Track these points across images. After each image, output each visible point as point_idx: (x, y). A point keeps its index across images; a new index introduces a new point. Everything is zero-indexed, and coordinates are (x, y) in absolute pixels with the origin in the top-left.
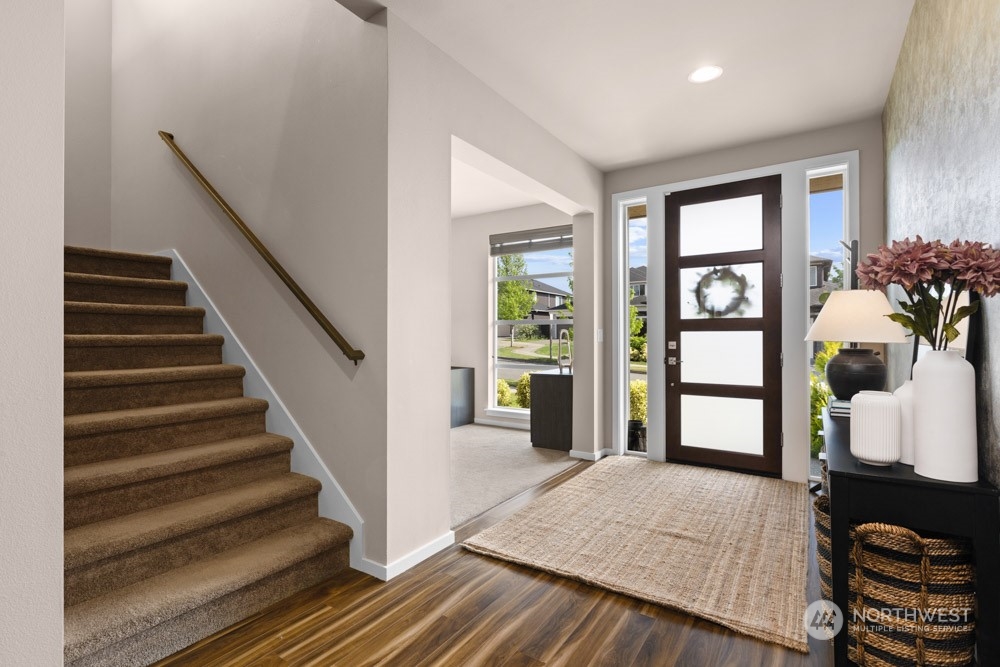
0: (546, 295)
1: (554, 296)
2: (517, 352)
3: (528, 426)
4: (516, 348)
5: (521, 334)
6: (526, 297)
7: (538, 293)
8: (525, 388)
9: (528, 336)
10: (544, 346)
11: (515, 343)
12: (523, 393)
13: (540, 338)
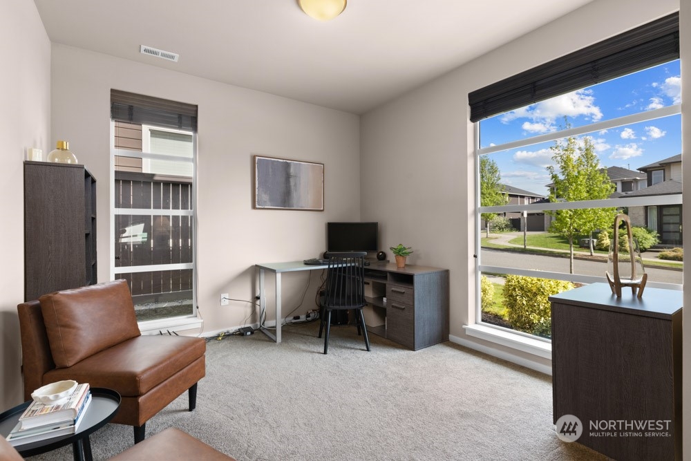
0: (517, 196)
1: (523, 197)
2: (492, 242)
3: (548, 370)
4: (491, 238)
5: (494, 227)
6: (500, 198)
7: (510, 195)
8: (514, 289)
9: (501, 229)
10: (515, 237)
11: (490, 235)
12: (511, 296)
13: (511, 230)
